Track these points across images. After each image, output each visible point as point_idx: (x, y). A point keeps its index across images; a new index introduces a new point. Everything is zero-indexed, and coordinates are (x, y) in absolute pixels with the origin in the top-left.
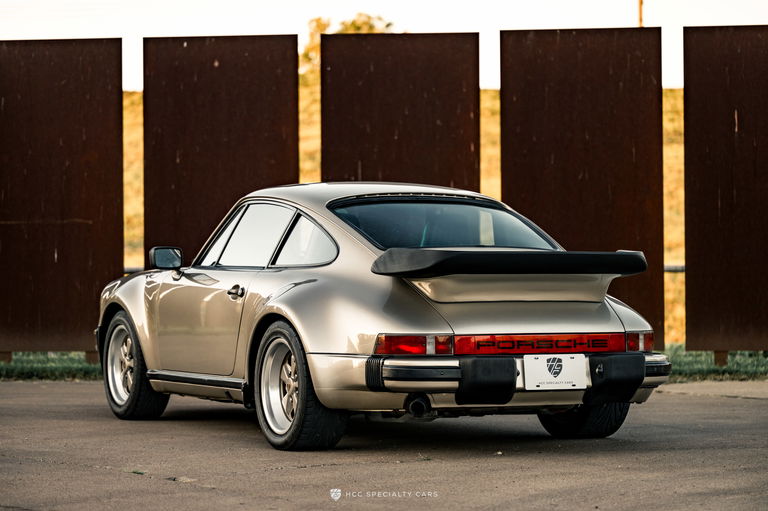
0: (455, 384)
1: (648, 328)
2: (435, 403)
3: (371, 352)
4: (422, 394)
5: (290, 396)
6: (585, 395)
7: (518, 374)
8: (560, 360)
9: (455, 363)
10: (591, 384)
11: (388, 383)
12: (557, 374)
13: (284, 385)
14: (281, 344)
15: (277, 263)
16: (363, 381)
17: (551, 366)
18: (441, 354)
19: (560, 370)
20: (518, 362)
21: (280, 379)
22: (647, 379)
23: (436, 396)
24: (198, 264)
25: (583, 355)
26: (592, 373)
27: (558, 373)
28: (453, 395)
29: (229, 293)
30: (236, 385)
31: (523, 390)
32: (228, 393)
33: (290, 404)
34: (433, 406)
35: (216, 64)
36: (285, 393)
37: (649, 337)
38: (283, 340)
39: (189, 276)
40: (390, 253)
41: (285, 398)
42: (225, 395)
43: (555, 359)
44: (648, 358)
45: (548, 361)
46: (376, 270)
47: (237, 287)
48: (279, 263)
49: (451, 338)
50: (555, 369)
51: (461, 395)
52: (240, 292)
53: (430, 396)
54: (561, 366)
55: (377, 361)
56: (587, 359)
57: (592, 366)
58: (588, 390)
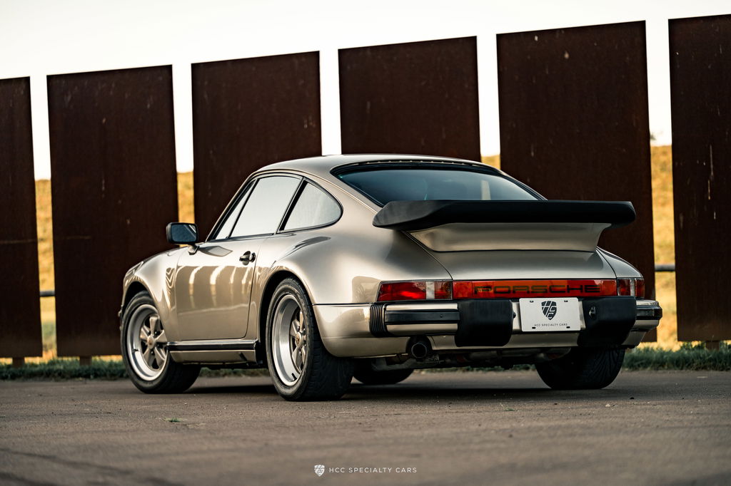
0: (454, 326)
1: (638, 275)
2: (436, 345)
3: (374, 300)
4: (423, 336)
5: (300, 350)
6: (579, 337)
7: (514, 316)
8: (554, 304)
9: (454, 306)
10: (585, 327)
11: (390, 328)
12: (551, 316)
13: (294, 340)
14: (290, 300)
15: (285, 229)
16: (367, 329)
17: (546, 309)
18: (440, 298)
19: (555, 313)
20: (514, 305)
21: (290, 335)
22: (638, 322)
23: (436, 338)
24: (213, 238)
25: (576, 299)
26: (586, 316)
27: (553, 316)
28: (452, 338)
29: (241, 259)
30: (249, 347)
31: (520, 332)
32: (242, 355)
33: (299, 356)
34: (434, 348)
35: (567, 56)
36: (294, 347)
37: (639, 284)
38: (292, 296)
39: (205, 250)
40: (390, 207)
41: (295, 353)
42: (240, 358)
43: (549, 302)
44: (639, 303)
45: (543, 304)
46: (378, 224)
47: (248, 253)
48: (287, 228)
49: (449, 284)
50: (550, 311)
51: (460, 337)
52: (251, 257)
53: (430, 338)
54: (555, 309)
55: (379, 307)
56: (581, 302)
57: (586, 309)
58: (581, 332)
